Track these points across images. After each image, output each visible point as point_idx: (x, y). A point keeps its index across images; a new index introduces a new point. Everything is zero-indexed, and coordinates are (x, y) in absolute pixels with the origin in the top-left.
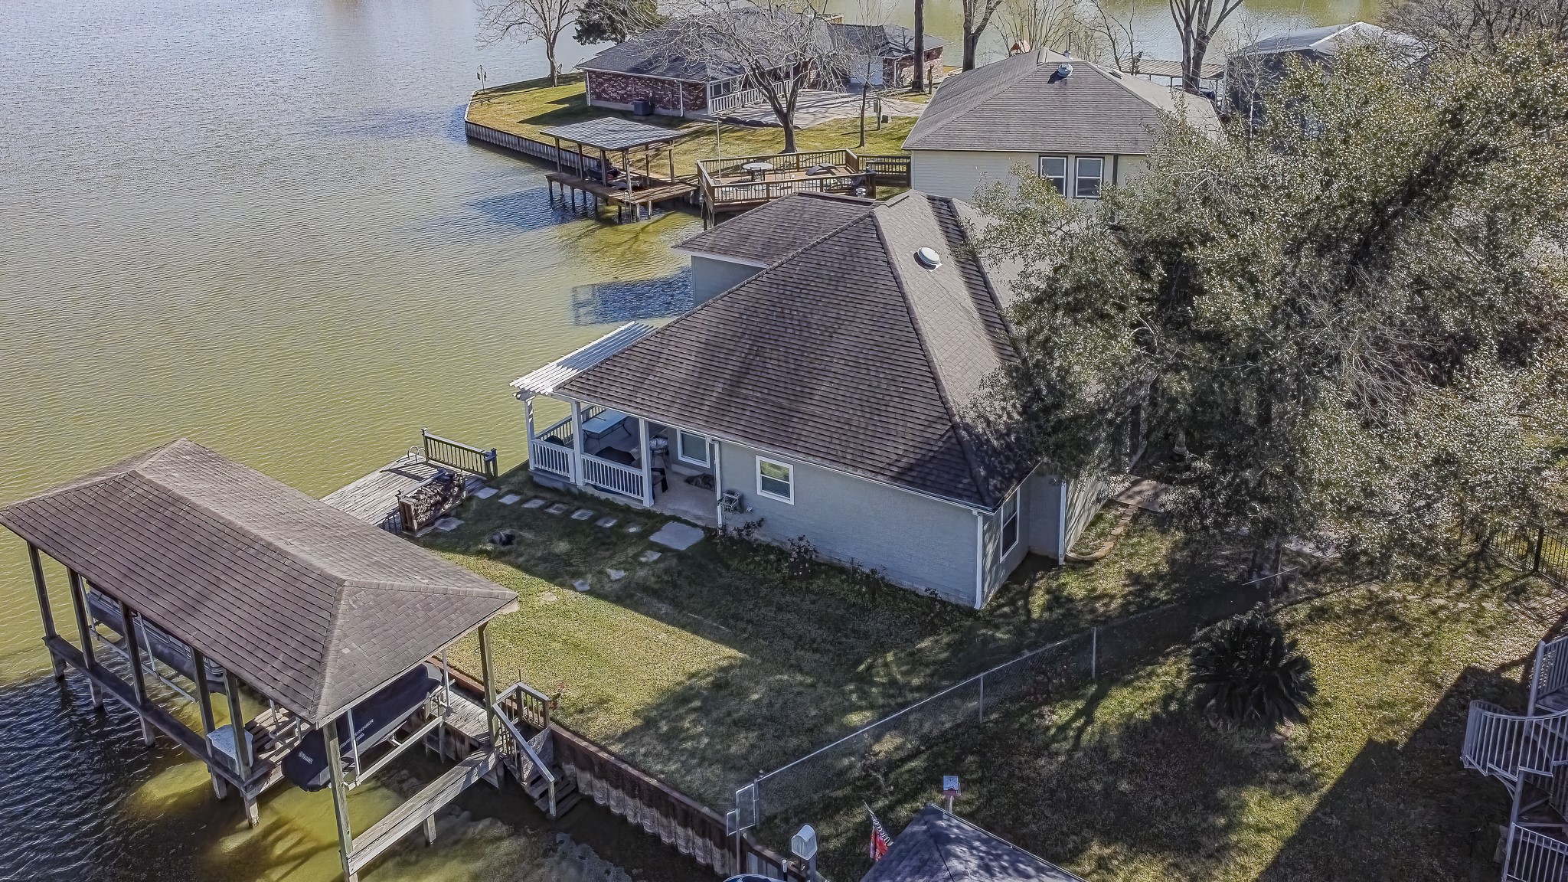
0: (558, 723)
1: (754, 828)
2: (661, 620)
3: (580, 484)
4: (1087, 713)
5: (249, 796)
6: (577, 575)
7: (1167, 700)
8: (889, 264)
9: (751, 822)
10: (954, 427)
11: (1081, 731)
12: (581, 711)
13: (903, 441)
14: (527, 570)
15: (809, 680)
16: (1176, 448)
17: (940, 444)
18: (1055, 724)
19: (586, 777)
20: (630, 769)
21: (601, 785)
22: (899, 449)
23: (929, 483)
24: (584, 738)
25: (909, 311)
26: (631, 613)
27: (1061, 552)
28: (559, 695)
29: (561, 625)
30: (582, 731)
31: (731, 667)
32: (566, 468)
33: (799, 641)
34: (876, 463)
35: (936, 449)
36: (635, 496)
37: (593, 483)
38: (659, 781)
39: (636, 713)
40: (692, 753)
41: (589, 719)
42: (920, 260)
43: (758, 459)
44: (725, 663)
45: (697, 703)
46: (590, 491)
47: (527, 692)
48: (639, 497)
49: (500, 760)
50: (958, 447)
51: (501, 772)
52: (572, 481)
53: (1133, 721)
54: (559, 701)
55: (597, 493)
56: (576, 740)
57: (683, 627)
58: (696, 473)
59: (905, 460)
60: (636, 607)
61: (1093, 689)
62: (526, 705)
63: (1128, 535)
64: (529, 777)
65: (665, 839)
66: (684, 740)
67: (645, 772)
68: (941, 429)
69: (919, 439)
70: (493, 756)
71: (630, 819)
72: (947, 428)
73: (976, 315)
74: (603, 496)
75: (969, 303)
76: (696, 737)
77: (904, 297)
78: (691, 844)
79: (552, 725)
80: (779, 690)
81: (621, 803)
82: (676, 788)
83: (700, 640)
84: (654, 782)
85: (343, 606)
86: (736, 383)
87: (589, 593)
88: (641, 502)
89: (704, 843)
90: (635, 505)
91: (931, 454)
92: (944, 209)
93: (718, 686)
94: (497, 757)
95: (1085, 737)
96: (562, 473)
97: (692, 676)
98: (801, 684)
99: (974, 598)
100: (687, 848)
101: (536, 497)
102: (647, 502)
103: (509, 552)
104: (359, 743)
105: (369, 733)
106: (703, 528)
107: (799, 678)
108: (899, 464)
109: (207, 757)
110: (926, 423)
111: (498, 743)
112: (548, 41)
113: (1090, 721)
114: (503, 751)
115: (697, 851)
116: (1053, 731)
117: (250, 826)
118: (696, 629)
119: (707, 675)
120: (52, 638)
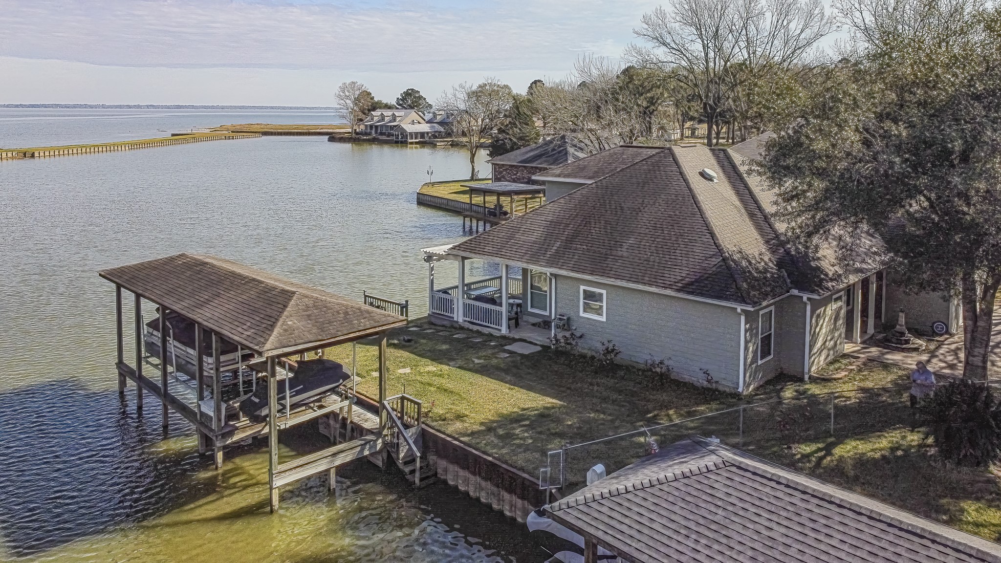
0: (427, 425)
1: (561, 488)
2: (506, 382)
3: (461, 320)
4: (828, 449)
5: (219, 444)
6: (453, 360)
7: (893, 450)
8: (681, 173)
9: (559, 483)
10: (724, 260)
11: (821, 459)
12: (444, 420)
13: (687, 269)
14: (419, 355)
15: (610, 418)
16: (898, 327)
17: (714, 269)
18: (799, 453)
19: (442, 464)
20: (474, 451)
21: (453, 468)
22: (683, 273)
23: (704, 292)
24: (444, 433)
25: (694, 197)
26: (485, 378)
27: (806, 370)
28: (430, 411)
29: (437, 381)
30: (443, 430)
31: (553, 408)
32: (452, 311)
33: (605, 400)
34: (665, 282)
35: (710, 272)
36: (497, 327)
37: (469, 319)
38: (494, 458)
39: (482, 424)
40: (519, 446)
41: (449, 424)
42: (703, 174)
43: (582, 288)
44: (549, 405)
45: (527, 423)
46: (467, 325)
47: (408, 400)
48: (499, 328)
49: (385, 444)
50: (726, 271)
51: (385, 455)
52: (455, 319)
53: (865, 458)
54: (430, 414)
55: (471, 327)
56: (438, 434)
57: (521, 387)
58: (539, 320)
59: (687, 279)
60: (489, 376)
61: (832, 439)
62: (406, 415)
63: (860, 370)
64: (404, 458)
65: (495, 506)
66: (514, 439)
67: (484, 453)
68: (716, 261)
69: (698, 267)
70: (380, 441)
71: (471, 494)
72: (719, 260)
73: (743, 211)
74: (475, 328)
75: (738, 203)
76: (524, 439)
77: (690, 190)
78: (513, 509)
79: (423, 426)
80: (588, 421)
81: (466, 481)
82: (506, 462)
83: (532, 394)
84: (490, 459)
85: (292, 302)
86: (570, 240)
87: (459, 367)
88: (500, 330)
89: (523, 505)
90: (496, 333)
91: (707, 275)
92: (722, 155)
93: (542, 416)
94: (383, 442)
95: (825, 462)
96: (449, 315)
97: (524, 409)
98: (603, 419)
99: (738, 384)
100: (510, 511)
101: (431, 329)
102: (504, 330)
103: (410, 346)
104: (291, 397)
105: (298, 393)
106: (541, 346)
107: (602, 416)
108: (683, 282)
109: (196, 420)
110: (704, 258)
111: (385, 432)
112: (471, 152)
113: (829, 453)
114: (388, 438)
115: (518, 512)
116: (799, 456)
117: (217, 468)
118: (530, 388)
119: (536, 410)
120: (120, 363)
